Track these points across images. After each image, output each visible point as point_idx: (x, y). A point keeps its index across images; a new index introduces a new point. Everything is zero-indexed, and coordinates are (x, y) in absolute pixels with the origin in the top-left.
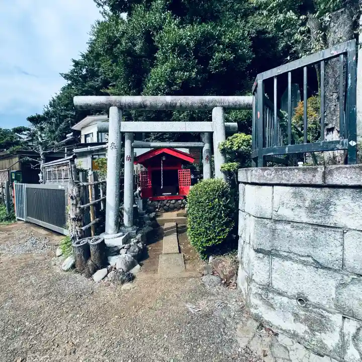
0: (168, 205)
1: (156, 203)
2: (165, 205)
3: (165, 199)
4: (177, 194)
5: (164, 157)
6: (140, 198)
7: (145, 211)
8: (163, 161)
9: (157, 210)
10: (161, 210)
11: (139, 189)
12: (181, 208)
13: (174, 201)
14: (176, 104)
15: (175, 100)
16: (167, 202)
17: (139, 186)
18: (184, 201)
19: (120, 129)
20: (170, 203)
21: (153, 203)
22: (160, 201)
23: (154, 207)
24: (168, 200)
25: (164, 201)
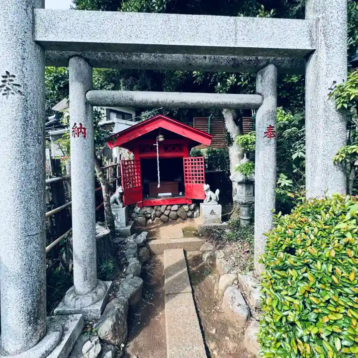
0: (167, 213)
1: (148, 210)
2: (163, 213)
3: (162, 203)
4: (181, 194)
5: (160, 136)
6: (121, 205)
7: (129, 227)
8: (160, 143)
9: (150, 221)
10: (157, 223)
11: (119, 189)
12: (188, 217)
13: (175, 207)
16: (166, 209)
17: (120, 184)
18: (192, 206)
19: (33, 32)
20: (170, 210)
21: (144, 210)
22: (155, 207)
23: (145, 217)
24: (167, 206)
25: (161, 206)
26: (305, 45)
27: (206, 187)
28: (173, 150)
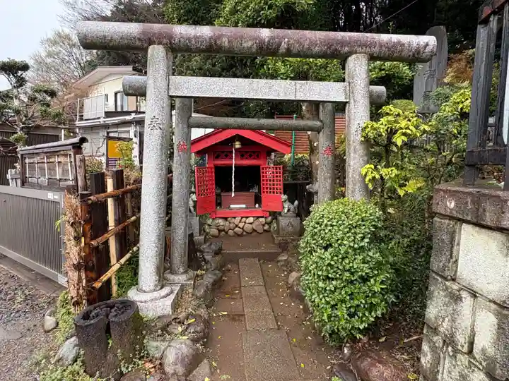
0: (241, 225)
1: (221, 221)
2: (237, 226)
3: (235, 215)
4: (257, 205)
5: (237, 143)
6: (194, 214)
8: (236, 150)
11: (194, 197)
13: (251, 220)
14: (280, 45)
15: (278, 36)
16: (240, 222)
18: (270, 219)
19: (168, 89)
20: (245, 222)
21: (217, 222)
22: (229, 219)
23: (218, 229)
24: (242, 218)
25: (235, 218)
26: (342, 98)
27: (284, 197)
28: (250, 157)
